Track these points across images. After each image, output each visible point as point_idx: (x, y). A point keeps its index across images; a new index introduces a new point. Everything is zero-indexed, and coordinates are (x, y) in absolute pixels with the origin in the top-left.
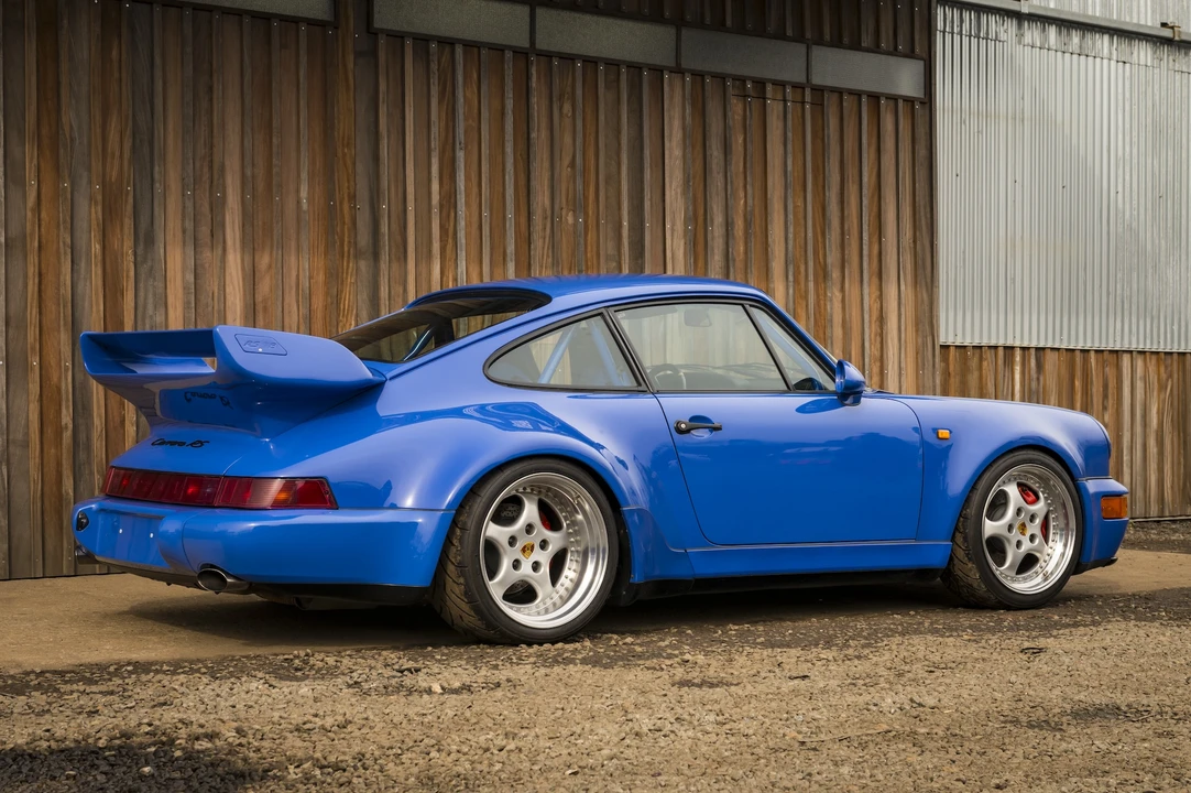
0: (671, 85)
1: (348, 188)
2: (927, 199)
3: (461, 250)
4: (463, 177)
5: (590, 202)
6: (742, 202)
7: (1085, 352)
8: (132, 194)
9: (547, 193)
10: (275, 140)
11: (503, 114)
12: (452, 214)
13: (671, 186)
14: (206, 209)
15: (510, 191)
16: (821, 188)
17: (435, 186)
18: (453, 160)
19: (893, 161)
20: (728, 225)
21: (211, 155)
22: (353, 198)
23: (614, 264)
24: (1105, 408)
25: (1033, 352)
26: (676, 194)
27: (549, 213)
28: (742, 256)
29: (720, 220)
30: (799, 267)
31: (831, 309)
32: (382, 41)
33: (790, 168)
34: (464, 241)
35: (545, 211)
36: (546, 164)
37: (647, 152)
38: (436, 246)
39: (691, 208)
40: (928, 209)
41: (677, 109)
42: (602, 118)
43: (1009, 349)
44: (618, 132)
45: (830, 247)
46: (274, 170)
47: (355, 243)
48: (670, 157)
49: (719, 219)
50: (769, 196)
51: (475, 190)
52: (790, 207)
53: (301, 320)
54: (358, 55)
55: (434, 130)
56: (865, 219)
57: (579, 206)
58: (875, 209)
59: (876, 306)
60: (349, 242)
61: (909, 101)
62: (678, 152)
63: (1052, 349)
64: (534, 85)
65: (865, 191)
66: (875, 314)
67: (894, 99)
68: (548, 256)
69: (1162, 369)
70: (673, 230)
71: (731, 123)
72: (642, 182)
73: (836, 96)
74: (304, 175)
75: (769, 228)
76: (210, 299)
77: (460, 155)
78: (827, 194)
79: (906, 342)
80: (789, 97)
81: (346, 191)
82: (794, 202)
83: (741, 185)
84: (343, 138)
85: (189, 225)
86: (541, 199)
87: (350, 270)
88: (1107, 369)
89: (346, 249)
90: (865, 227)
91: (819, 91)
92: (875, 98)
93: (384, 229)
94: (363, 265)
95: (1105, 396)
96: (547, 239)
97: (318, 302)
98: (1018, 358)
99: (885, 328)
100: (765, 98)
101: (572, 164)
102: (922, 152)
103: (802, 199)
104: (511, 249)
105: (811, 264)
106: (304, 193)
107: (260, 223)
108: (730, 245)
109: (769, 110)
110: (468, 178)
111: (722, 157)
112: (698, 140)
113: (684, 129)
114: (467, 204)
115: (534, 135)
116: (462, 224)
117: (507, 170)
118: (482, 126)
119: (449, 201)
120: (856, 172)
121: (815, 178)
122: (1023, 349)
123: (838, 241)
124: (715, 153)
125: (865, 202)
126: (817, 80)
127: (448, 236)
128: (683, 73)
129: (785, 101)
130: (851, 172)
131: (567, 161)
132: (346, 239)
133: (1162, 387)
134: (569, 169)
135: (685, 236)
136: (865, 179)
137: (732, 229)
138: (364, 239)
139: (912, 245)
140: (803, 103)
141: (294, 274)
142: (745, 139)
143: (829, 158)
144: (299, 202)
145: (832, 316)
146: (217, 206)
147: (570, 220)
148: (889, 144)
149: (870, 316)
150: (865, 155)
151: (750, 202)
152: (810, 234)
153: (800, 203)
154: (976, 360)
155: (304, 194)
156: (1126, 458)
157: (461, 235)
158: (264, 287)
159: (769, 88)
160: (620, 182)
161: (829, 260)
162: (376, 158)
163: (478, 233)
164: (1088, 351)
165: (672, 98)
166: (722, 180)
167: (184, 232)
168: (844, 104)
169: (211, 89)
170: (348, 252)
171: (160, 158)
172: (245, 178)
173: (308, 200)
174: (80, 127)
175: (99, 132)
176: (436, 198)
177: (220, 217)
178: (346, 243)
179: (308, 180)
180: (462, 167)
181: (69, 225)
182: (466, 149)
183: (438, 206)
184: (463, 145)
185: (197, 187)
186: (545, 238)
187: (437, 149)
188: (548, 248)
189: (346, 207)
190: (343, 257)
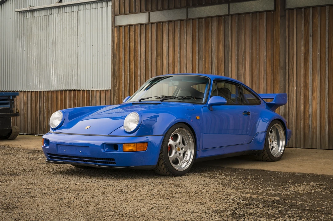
3: (310, 65)
4: (311, 44)
8: (224, 59)
11: (325, 24)
14: (241, 61)
15: (327, 46)
18: (309, 40)
22: (279, 54)
32: (287, 12)
34: (311, 62)
38: (302, 64)
46: (257, 50)
47: (280, 65)
54: (281, 17)
55: (303, 33)
77: (311, 38)
81: (277, 52)
84: (277, 39)
87: (278, 73)
93: (287, 61)
94: (282, 71)
114: (313, 51)
116: (311, 57)
117: (326, 40)
118: (318, 29)
132: (277, 64)
138: (282, 64)
144: (264, 57)
155: (265, 54)
162: (285, 42)
167: (236, 66)
170: (278, 68)
171: (230, 51)
172: (250, 52)
173: (266, 56)
174: (214, 46)
175: (217, 47)
176: (303, 51)
177: (244, 63)
178: (277, 66)
179: (266, 51)
180: (311, 41)
181: (210, 68)
182: (313, 36)
183: (303, 53)
184: (311, 35)
185: (239, 56)
187: (303, 38)
189: (277, 57)
190: (276, 69)
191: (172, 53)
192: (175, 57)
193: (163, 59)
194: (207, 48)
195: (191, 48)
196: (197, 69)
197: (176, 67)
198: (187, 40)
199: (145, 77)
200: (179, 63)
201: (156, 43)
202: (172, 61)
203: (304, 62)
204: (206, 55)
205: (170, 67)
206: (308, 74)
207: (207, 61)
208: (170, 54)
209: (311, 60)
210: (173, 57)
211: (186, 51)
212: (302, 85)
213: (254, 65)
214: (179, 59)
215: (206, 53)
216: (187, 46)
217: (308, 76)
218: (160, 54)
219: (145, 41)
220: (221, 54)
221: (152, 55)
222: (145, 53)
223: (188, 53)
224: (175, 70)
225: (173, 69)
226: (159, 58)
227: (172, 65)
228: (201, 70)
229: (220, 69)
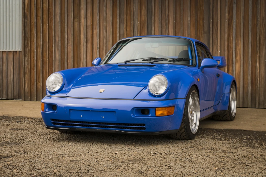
3: (234, 30)
4: (235, 11)
8: (146, 23)
9: (264, 13)
10: (181, 8)
12: (232, 21)
14: (165, 25)
15: (250, 13)
18: (233, 7)
21: (166, 13)
22: (203, 19)
34: (235, 28)
36: (264, 5)
38: (226, 30)
46: (181, 15)
47: (204, 30)
51: (240, 14)
68: (264, 30)
77: (235, 6)
81: (201, 18)
84: (201, 5)
85: (160, 29)
86: (262, 15)
87: (202, 36)
89: (201, 32)
93: (211, 26)
94: (205, 35)
107: (178, 27)
116: (235, 23)
117: (250, 8)
119: (231, 18)
127: (231, 27)
132: (201, 29)
138: (206, 29)
146: (167, 24)
155: (189, 19)
162: (210, 9)
163: (240, 25)
170: (202, 32)
171: (153, 15)
172: (173, 17)
173: (190, 21)
174: (136, 10)
175: (139, 11)
176: (227, 17)
177: (167, 27)
178: (201, 30)
179: (190, 16)
180: (235, 8)
181: (132, 31)
182: (237, 4)
183: (227, 19)
184: (235, 3)
185: (162, 20)
186: (263, 25)
187: (227, 5)
188: (264, 28)
189: (201, 22)
190: (200, 34)
191: (91, 15)
192: (94, 19)
193: (81, 21)
194: (128, 12)
195: (112, 11)
196: (118, 32)
197: (95, 29)
198: (107, 3)
199: (60, 39)
200: (98, 26)
201: (73, 5)
202: (91, 23)
203: (228, 27)
204: (127, 18)
205: (88, 30)
206: (232, 39)
207: (128, 24)
208: (88, 17)
209: (234, 26)
210: (92, 20)
211: (106, 14)
212: (226, 48)
213: (178, 29)
214: (98, 21)
215: (127, 16)
216: (107, 9)
217: (231, 41)
218: (77, 16)
219: (60, 2)
220: (144, 18)
221: (68, 17)
222: (60, 15)
223: (108, 15)
224: (94, 32)
225: (92, 31)
226: (76, 20)
227: (91, 27)
228: (122, 33)
229: (142, 32)
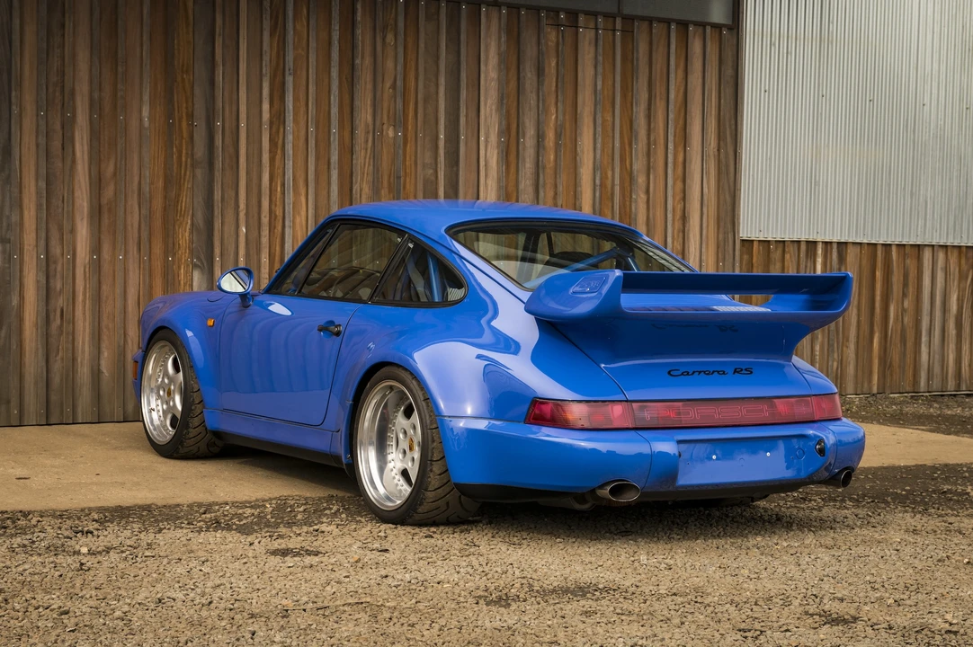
0: (487, 16)
1: (187, 108)
2: (732, 112)
3: (289, 160)
4: (291, 98)
5: (410, 117)
6: (553, 117)
7: (887, 246)
9: (370, 111)
10: (120, 69)
11: (330, 44)
12: (282, 130)
13: (486, 105)
14: (58, 126)
15: (335, 111)
16: (628, 104)
17: (266, 106)
18: (283, 83)
19: (700, 80)
20: (540, 137)
21: (63, 81)
22: (191, 116)
23: (431, 171)
24: (904, 295)
25: (835, 246)
26: (491, 110)
27: (371, 128)
28: (552, 164)
29: (532, 132)
30: (606, 174)
31: (636, 209)
33: (599, 87)
34: (291, 152)
35: (367, 126)
36: (369, 86)
37: (463, 75)
38: (266, 157)
39: (504, 123)
40: (733, 122)
41: (493, 38)
42: (422, 45)
43: (812, 245)
44: (438, 57)
45: (637, 155)
46: (119, 94)
47: (193, 155)
48: (486, 80)
49: (530, 132)
50: (579, 112)
51: (303, 109)
52: (599, 121)
53: (142, 220)
55: (266, 58)
56: (671, 131)
57: (400, 122)
58: (681, 122)
59: (679, 207)
60: (187, 153)
61: (717, 27)
62: (493, 74)
63: (853, 243)
64: (359, 19)
65: (671, 107)
66: (679, 213)
67: (703, 25)
68: (369, 164)
69: (963, 261)
70: (487, 141)
71: (544, 49)
72: (459, 101)
73: (646, 24)
74: (146, 98)
75: (579, 139)
76: (60, 202)
77: (290, 79)
78: (634, 110)
79: (707, 237)
80: (601, 25)
81: (184, 110)
82: (603, 117)
83: (553, 101)
84: (183, 65)
85: (42, 140)
86: (364, 116)
87: (187, 177)
88: (908, 261)
89: (184, 159)
90: (671, 138)
91: (630, 19)
92: (683, 25)
93: (218, 142)
94: (199, 172)
95: (905, 285)
96: (369, 150)
97: (158, 203)
98: (820, 251)
99: (687, 225)
100: (577, 27)
101: (394, 86)
102: (729, 72)
103: (611, 113)
104: (335, 158)
105: (617, 170)
106: (144, 113)
107: (106, 138)
108: (541, 155)
109: (580, 36)
110: (296, 99)
111: (535, 78)
112: (513, 62)
113: (500, 54)
114: (295, 121)
115: (358, 61)
116: (290, 137)
117: (333, 92)
118: (310, 55)
119: (278, 118)
120: (664, 91)
121: (624, 96)
122: (826, 243)
123: (645, 150)
124: (529, 75)
125: (671, 116)
126: (627, 11)
127: (277, 149)
128: (500, 7)
129: (597, 29)
130: (659, 89)
131: (388, 84)
132: (184, 152)
133: (962, 277)
134: (391, 90)
135: (498, 147)
136: (672, 96)
137: (543, 140)
138: (200, 150)
139: (716, 153)
140: (614, 30)
141: (136, 180)
142: (557, 63)
143: (637, 79)
144: (141, 120)
145: (636, 215)
146: (68, 125)
147: (391, 133)
148: (696, 65)
149: (674, 215)
150: (672, 76)
151: (560, 117)
152: (617, 145)
153: (609, 118)
154: (779, 252)
155: (146, 112)
156: (924, 339)
157: (289, 147)
158: (109, 192)
159: (581, 18)
160: (437, 101)
161: (635, 167)
162: (212, 83)
163: (305, 146)
164: (890, 245)
165: (488, 28)
166: (535, 98)
167: (37, 145)
168: (654, 31)
169: (63, 26)
170: (186, 162)
171: (16, 85)
172: (91, 99)
173: (150, 119)
176: (266, 116)
177: (70, 133)
178: (184, 155)
179: (150, 103)
180: (291, 89)
182: (295, 75)
183: (268, 123)
184: (291, 71)
185: (51, 109)
186: (366, 149)
187: (268, 75)
188: (370, 158)
189: (184, 124)
190: (181, 167)
203: (270, 150)
212: (265, 220)
213: (107, 145)
